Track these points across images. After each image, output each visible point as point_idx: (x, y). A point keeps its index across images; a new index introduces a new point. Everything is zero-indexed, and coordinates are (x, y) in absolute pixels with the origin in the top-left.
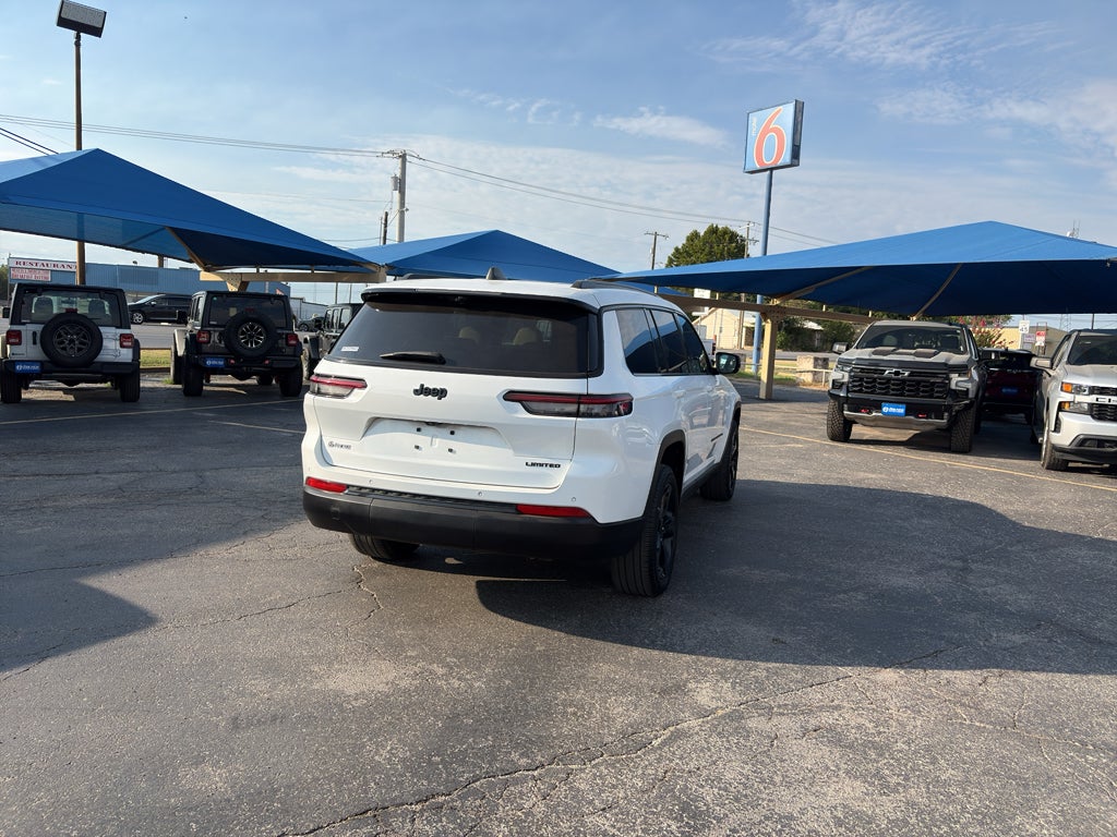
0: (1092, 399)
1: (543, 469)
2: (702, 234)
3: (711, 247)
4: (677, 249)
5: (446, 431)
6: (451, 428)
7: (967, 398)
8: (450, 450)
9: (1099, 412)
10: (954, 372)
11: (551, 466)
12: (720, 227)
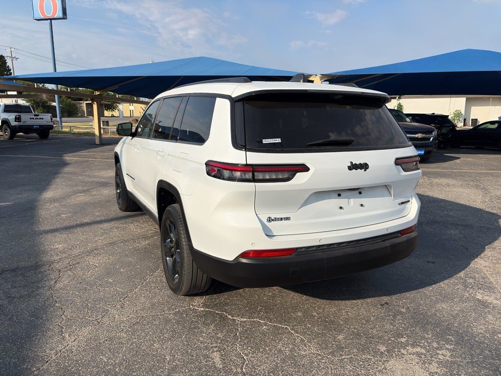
6: (360, 190)
8: (362, 205)
11: (407, 202)
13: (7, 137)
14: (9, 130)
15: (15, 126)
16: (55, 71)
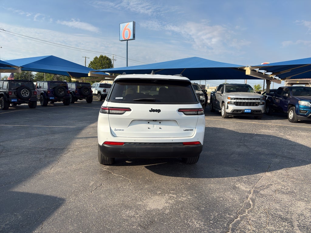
0: (235, 101)
1: (189, 131)
2: (98, 57)
3: (102, 61)
4: (91, 62)
5: (158, 122)
6: (160, 121)
7: (204, 102)
8: (160, 128)
9: (237, 104)
10: (201, 95)
11: (191, 130)
12: (104, 56)
13: (99, 100)
14: (100, 96)
15: (103, 94)
16: (127, 66)
